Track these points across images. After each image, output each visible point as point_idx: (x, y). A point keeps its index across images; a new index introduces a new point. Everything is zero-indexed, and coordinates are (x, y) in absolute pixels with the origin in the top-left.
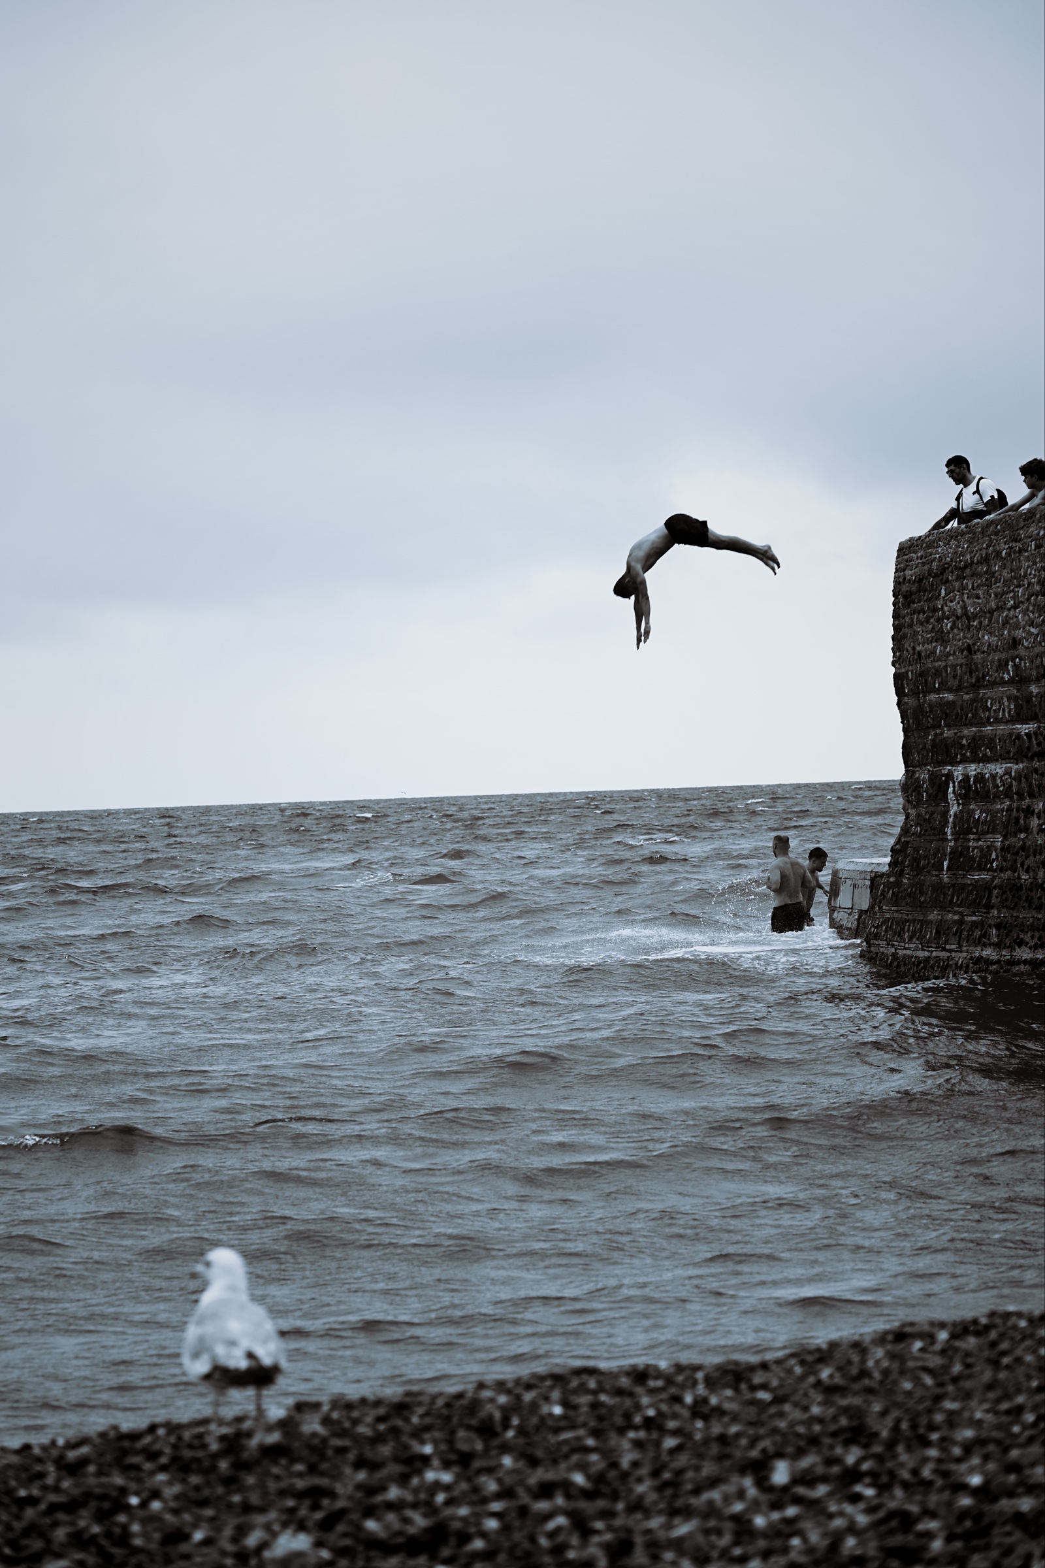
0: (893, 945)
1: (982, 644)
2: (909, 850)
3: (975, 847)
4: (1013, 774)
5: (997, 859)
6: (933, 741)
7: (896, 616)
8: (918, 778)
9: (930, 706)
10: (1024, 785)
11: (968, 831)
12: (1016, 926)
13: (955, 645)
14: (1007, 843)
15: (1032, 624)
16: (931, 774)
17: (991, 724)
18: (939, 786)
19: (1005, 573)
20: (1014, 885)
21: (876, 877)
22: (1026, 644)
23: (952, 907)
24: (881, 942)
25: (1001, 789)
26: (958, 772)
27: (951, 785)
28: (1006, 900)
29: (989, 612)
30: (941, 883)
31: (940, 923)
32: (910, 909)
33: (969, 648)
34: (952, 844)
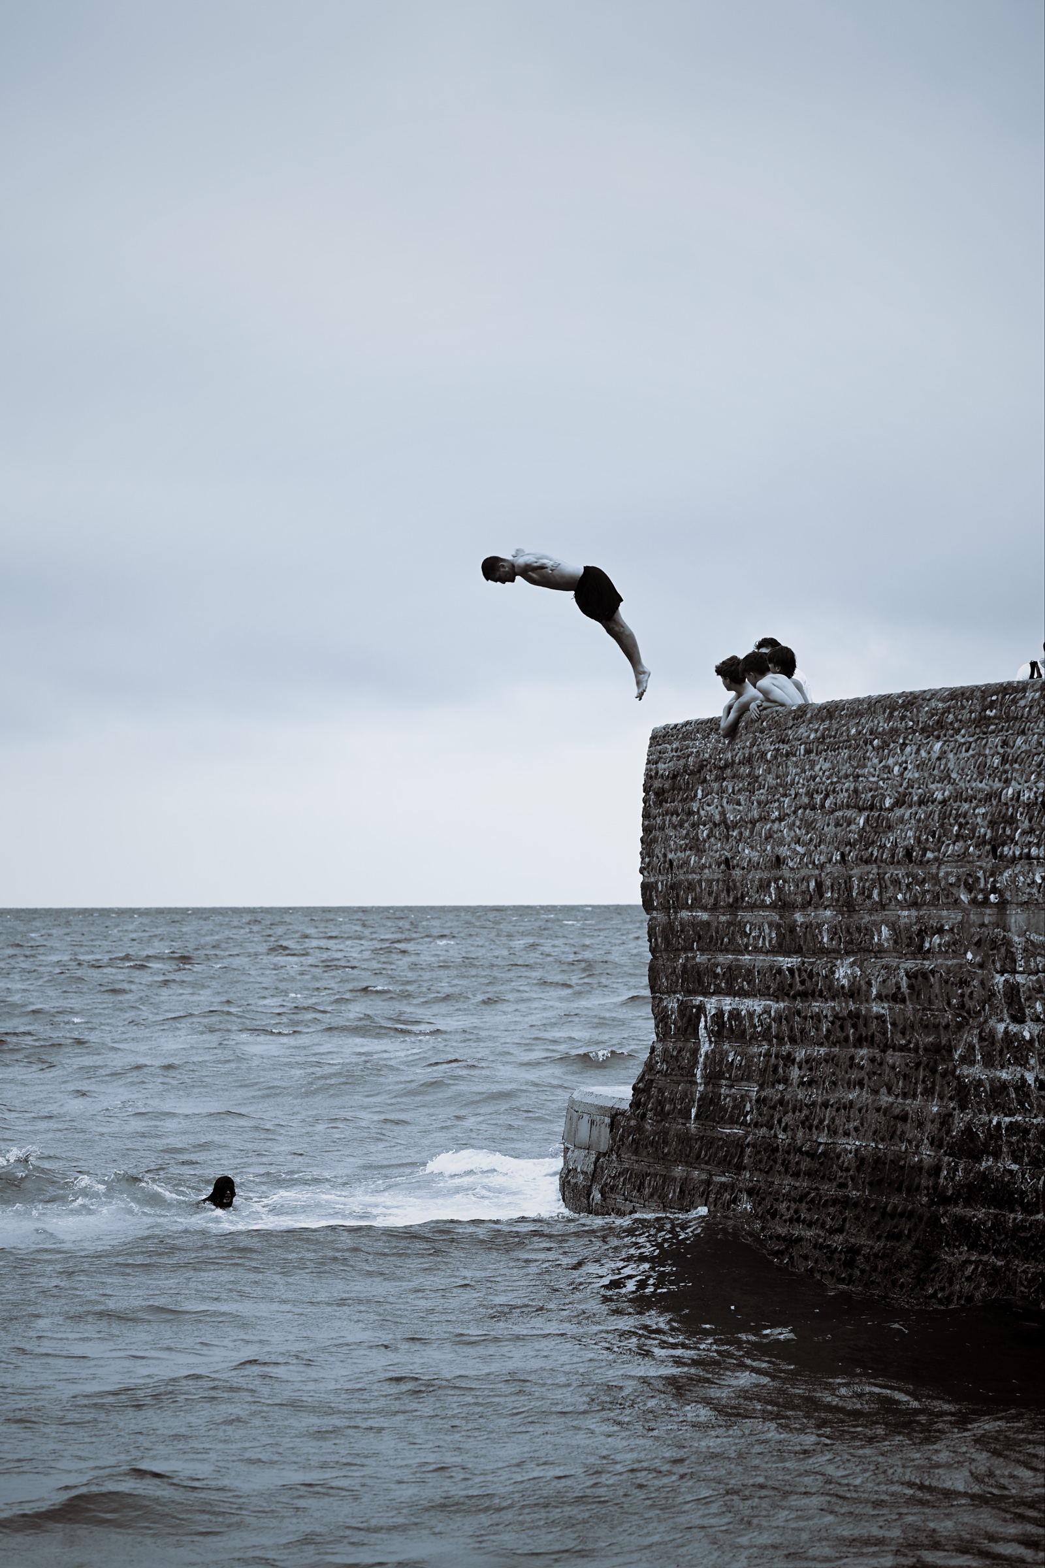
0: (631, 1202)
1: (742, 859)
2: (654, 1091)
3: (728, 1095)
4: (773, 1014)
5: (752, 1111)
6: (684, 965)
7: (646, 815)
8: (666, 1007)
9: (681, 924)
10: (784, 1027)
11: (721, 1075)
12: (770, 1193)
13: (712, 857)
14: (763, 1094)
15: (798, 842)
16: (681, 1004)
17: (749, 953)
18: (690, 1019)
19: (770, 778)
20: (770, 1145)
21: (616, 1114)
22: (791, 864)
23: (699, 1164)
24: (617, 1196)
25: (759, 1029)
26: (711, 1004)
27: (703, 1019)
28: (760, 1161)
29: (751, 822)
30: (687, 1133)
31: (685, 1181)
32: (652, 1161)
33: (727, 861)
34: (701, 1088)
